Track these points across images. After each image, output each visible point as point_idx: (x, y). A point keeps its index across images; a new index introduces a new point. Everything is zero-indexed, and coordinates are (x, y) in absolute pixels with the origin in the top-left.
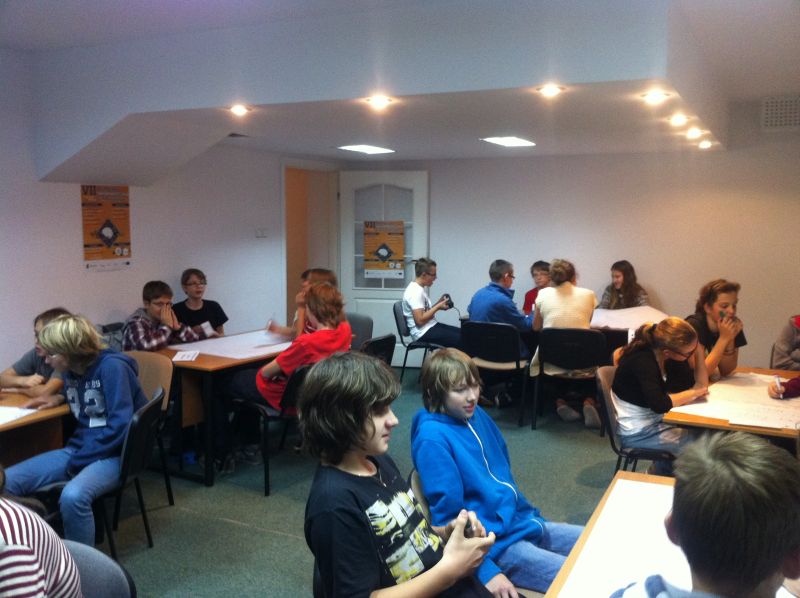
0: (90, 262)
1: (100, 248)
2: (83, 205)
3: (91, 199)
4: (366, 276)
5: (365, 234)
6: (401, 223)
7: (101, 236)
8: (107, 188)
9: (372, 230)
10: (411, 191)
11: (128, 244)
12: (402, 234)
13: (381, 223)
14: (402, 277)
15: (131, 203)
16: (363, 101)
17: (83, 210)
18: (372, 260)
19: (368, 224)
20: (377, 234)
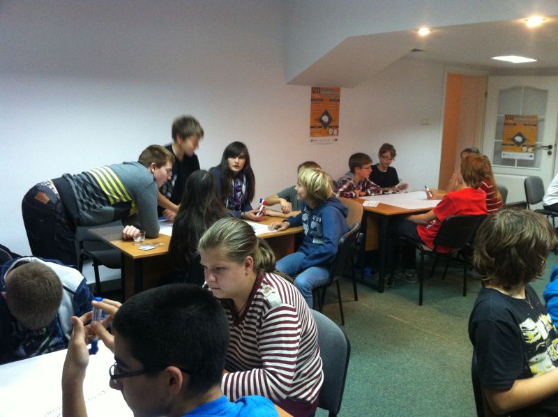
0: (314, 138)
1: (320, 129)
2: (312, 100)
3: (317, 96)
4: (503, 157)
5: (505, 124)
6: (536, 117)
7: (321, 121)
8: (327, 89)
9: (510, 121)
10: (546, 92)
11: (337, 127)
12: (535, 125)
13: (519, 116)
14: (532, 159)
15: (341, 99)
16: (522, 21)
17: (312, 104)
18: (508, 145)
19: (507, 117)
20: (515, 125)
